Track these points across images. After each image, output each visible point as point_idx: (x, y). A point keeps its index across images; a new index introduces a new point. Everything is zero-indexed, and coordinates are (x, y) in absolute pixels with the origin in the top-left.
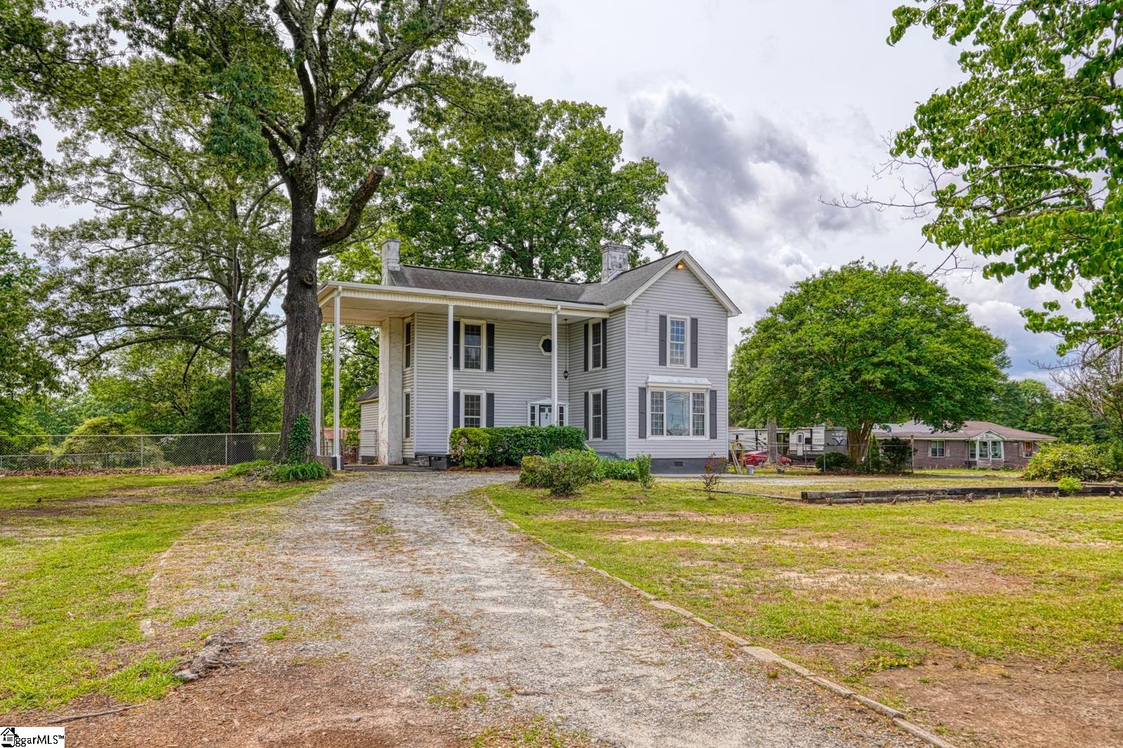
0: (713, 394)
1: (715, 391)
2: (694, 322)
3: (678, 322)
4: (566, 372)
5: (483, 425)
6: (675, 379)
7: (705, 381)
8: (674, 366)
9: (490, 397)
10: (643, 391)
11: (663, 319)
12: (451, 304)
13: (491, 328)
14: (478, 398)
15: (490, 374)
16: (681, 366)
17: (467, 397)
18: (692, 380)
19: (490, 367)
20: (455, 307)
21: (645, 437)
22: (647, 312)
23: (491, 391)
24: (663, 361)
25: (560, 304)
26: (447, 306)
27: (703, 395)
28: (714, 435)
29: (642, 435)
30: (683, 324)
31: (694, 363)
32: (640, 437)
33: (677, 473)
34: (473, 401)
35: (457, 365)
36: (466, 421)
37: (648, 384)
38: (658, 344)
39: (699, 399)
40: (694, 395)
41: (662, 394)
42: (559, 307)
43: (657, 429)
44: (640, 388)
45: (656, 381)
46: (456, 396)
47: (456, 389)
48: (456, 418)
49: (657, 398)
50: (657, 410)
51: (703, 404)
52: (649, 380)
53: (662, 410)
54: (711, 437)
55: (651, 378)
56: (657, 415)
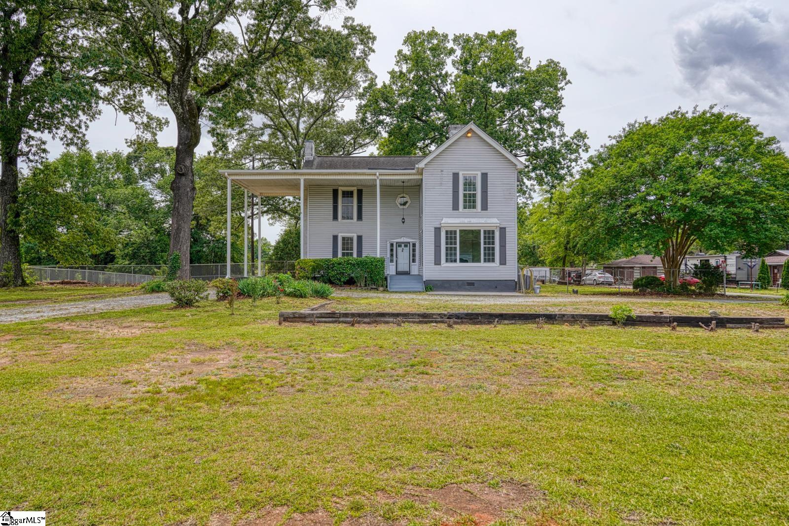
0: (503, 230)
1: (505, 228)
2: (485, 176)
3: (470, 178)
4: (403, 219)
5: (355, 256)
6: (466, 220)
7: (495, 220)
8: (467, 210)
9: (360, 238)
10: (438, 230)
11: (456, 176)
12: (302, 178)
13: (360, 192)
14: (352, 238)
15: (360, 222)
16: (474, 210)
17: (344, 239)
18: (482, 220)
19: (360, 217)
20: (305, 180)
21: (440, 264)
22: (442, 171)
23: (360, 234)
24: (455, 207)
25: (378, 172)
26: (300, 179)
27: (493, 232)
28: (503, 262)
29: (437, 262)
30: (475, 178)
31: (485, 207)
32: (436, 264)
33: (469, 291)
34: (347, 241)
35: (335, 217)
36: (343, 254)
37: (442, 225)
38: (452, 195)
39: (490, 234)
40: (485, 232)
41: (455, 232)
42: (378, 174)
43: (450, 258)
44: (436, 228)
45: (449, 222)
46: (335, 238)
47: (335, 234)
48: (335, 254)
49: (451, 235)
50: (451, 244)
51: (493, 238)
52: (442, 222)
53: (455, 244)
54: (501, 264)
55: (445, 220)
56: (451, 248)
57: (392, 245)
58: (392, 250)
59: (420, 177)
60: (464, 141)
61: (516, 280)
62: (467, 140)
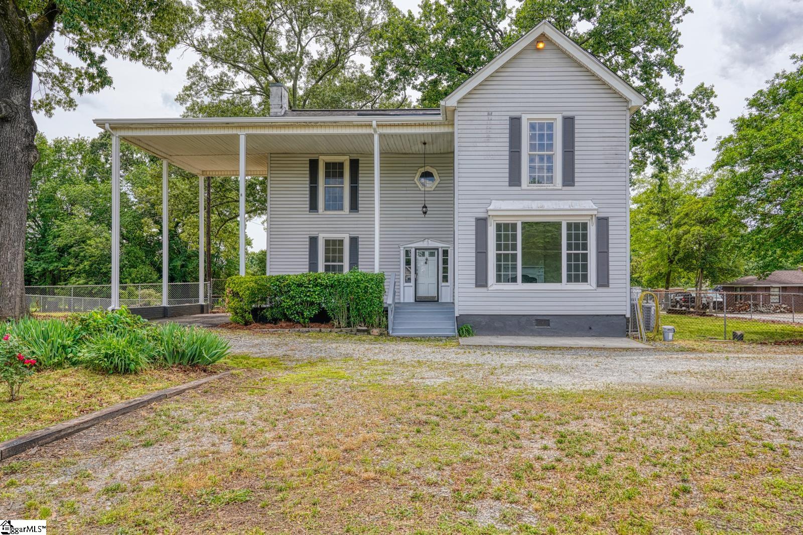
0: (603, 223)
1: (606, 219)
2: (569, 123)
3: (541, 126)
4: (425, 207)
5: (346, 270)
6: (535, 205)
7: (588, 204)
8: (535, 187)
9: (354, 241)
10: (481, 223)
11: (515, 123)
12: (242, 134)
13: (354, 164)
14: (341, 242)
15: (354, 215)
16: (551, 187)
17: (327, 242)
18: (564, 205)
19: (354, 207)
20: (248, 137)
21: (485, 285)
22: (490, 114)
23: (354, 234)
24: (514, 179)
25: (374, 120)
26: (237, 137)
27: (585, 226)
28: (603, 281)
29: (481, 281)
30: (550, 126)
31: (569, 179)
32: (477, 285)
33: (541, 334)
34: (334, 247)
35: (313, 207)
36: (327, 269)
37: (490, 213)
38: (507, 157)
39: (578, 231)
40: (569, 226)
41: (514, 226)
42: (374, 123)
43: (505, 275)
44: (478, 220)
45: (503, 208)
46: (313, 241)
47: (314, 234)
48: (313, 266)
49: (505, 231)
50: (506, 248)
51: (585, 237)
52: (491, 207)
53: (514, 247)
54: (599, 285)
55: (495, 205)
56: (506, 255)
57: (407, 253)
58: (408, 263)
59: (450, 130)
60: (532, 57)
61: (628, 315)
62: (535, 55)
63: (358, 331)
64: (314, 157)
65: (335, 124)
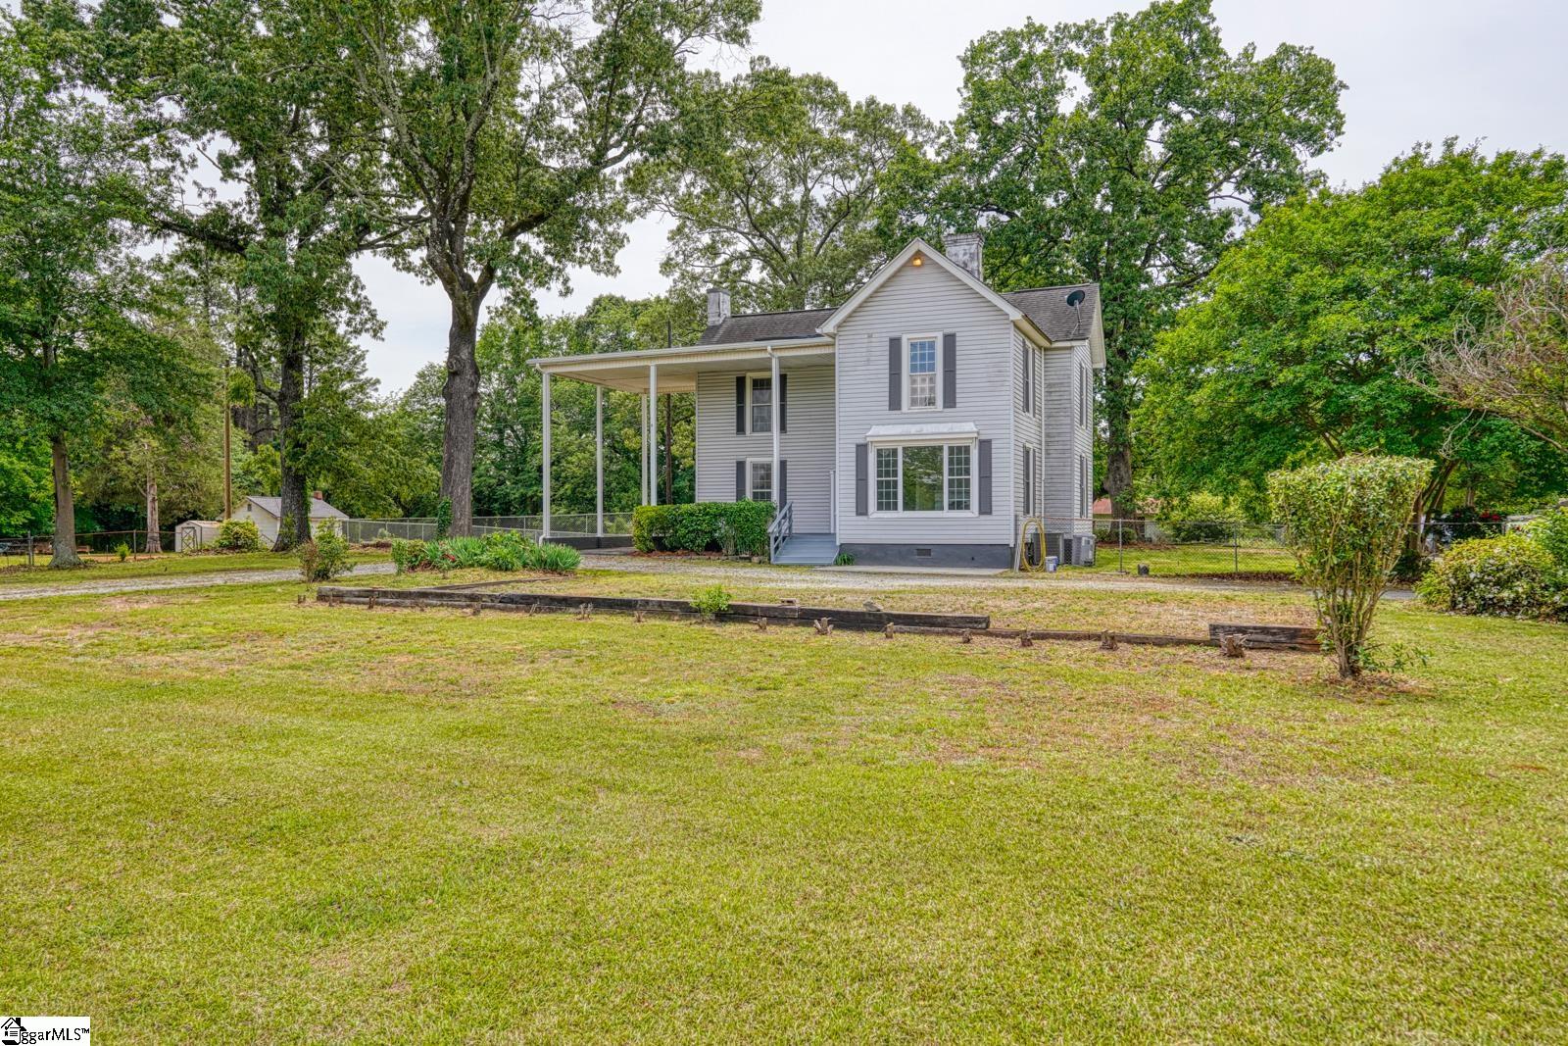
0: (985, 446)
1: (989, 442)
2: (950, 340)
3: (922, 345)
6: (913, 429)
7: (969, 427)
8: (915, 410)
9: (784, 465)
10: (862, 450)
11: (895, 344)
12: (652, 365)
14: (769, 466)
15: (784, 436)
16: (931, 408)
17: (755, 467)
18: (944, 428)
19: (784, 427)
21: (866, 514)
22: (870, 336)
23: (784, 458)
24: (895, 403)
25: (769, 345)
27: (967, 449)
28: (986, 508)
29: (862, 510)
30: (932, 345)
31: (950, 400)
32: (857, 514)
33: (921, 564)
34: (763, 471)
35: (741, 429)
36: (755, 495)
37: (868, 439)
38: (887, 380)
39: (960, 454)
40: (951, 449)
41: (895, 452)
42: (769, 348)
43: (886, 502)
44: (858, 446)
45: (881, 433)
46: (741, 466)
47: (741, 458)
48: (740, 493)
49: (886, 460)
50: (887, 474)
51: (967, 462)
52: (869, 433)
53: (895, 474)
54: (982, 512)
55: (874, 431)
56: (888, 482)
59: (830, 351)
60: (910, 276)
61: (1012, 545)
62: (916, 272)
63: (741, 558)
64: (740, 374)
65: (734, 351)
